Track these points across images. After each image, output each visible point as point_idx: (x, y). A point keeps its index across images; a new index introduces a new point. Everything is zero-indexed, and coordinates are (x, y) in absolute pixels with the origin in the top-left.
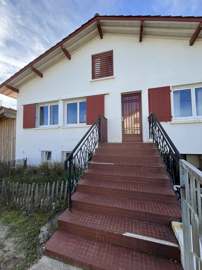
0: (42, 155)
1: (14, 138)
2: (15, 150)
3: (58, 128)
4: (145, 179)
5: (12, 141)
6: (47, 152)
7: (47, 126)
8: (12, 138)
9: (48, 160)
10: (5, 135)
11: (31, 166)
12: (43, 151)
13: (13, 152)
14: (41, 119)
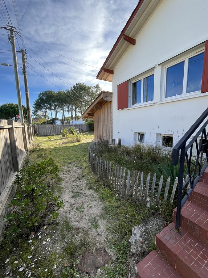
0: (135, 136)
1: (112, 120)
2: (112, 131)
3: (152, 104)
5: (110, 122)
6: (139, 134)
7: (140, 104)
8: (110, 120)
9: (141, 142)
10: (105, 117)
11: (124, 147)
12: (135, 133)
13: (111, 133)
14: (134, 97)
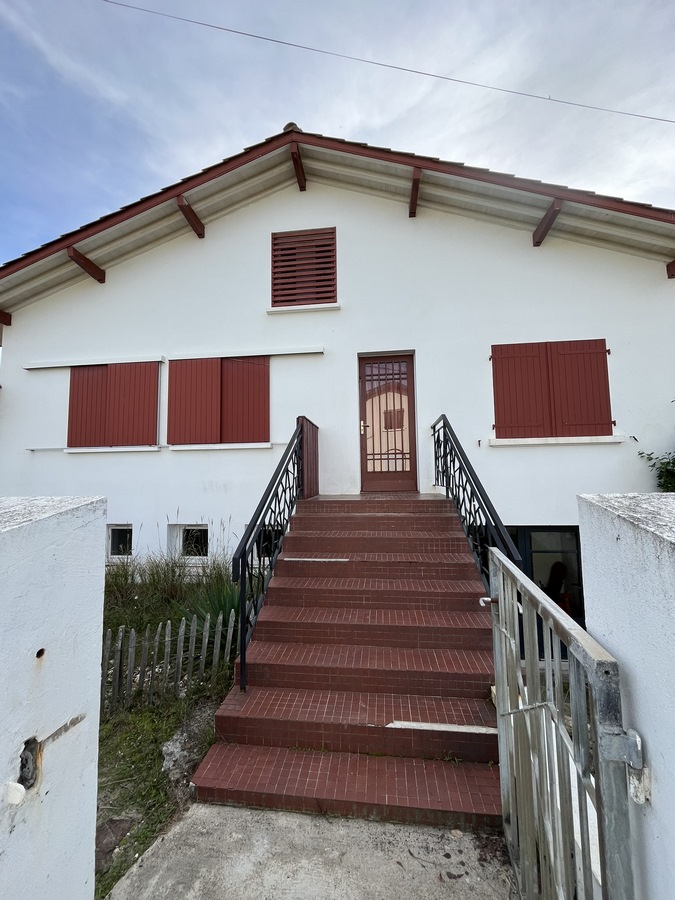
3: (156, 449)
4: (430, 594)
